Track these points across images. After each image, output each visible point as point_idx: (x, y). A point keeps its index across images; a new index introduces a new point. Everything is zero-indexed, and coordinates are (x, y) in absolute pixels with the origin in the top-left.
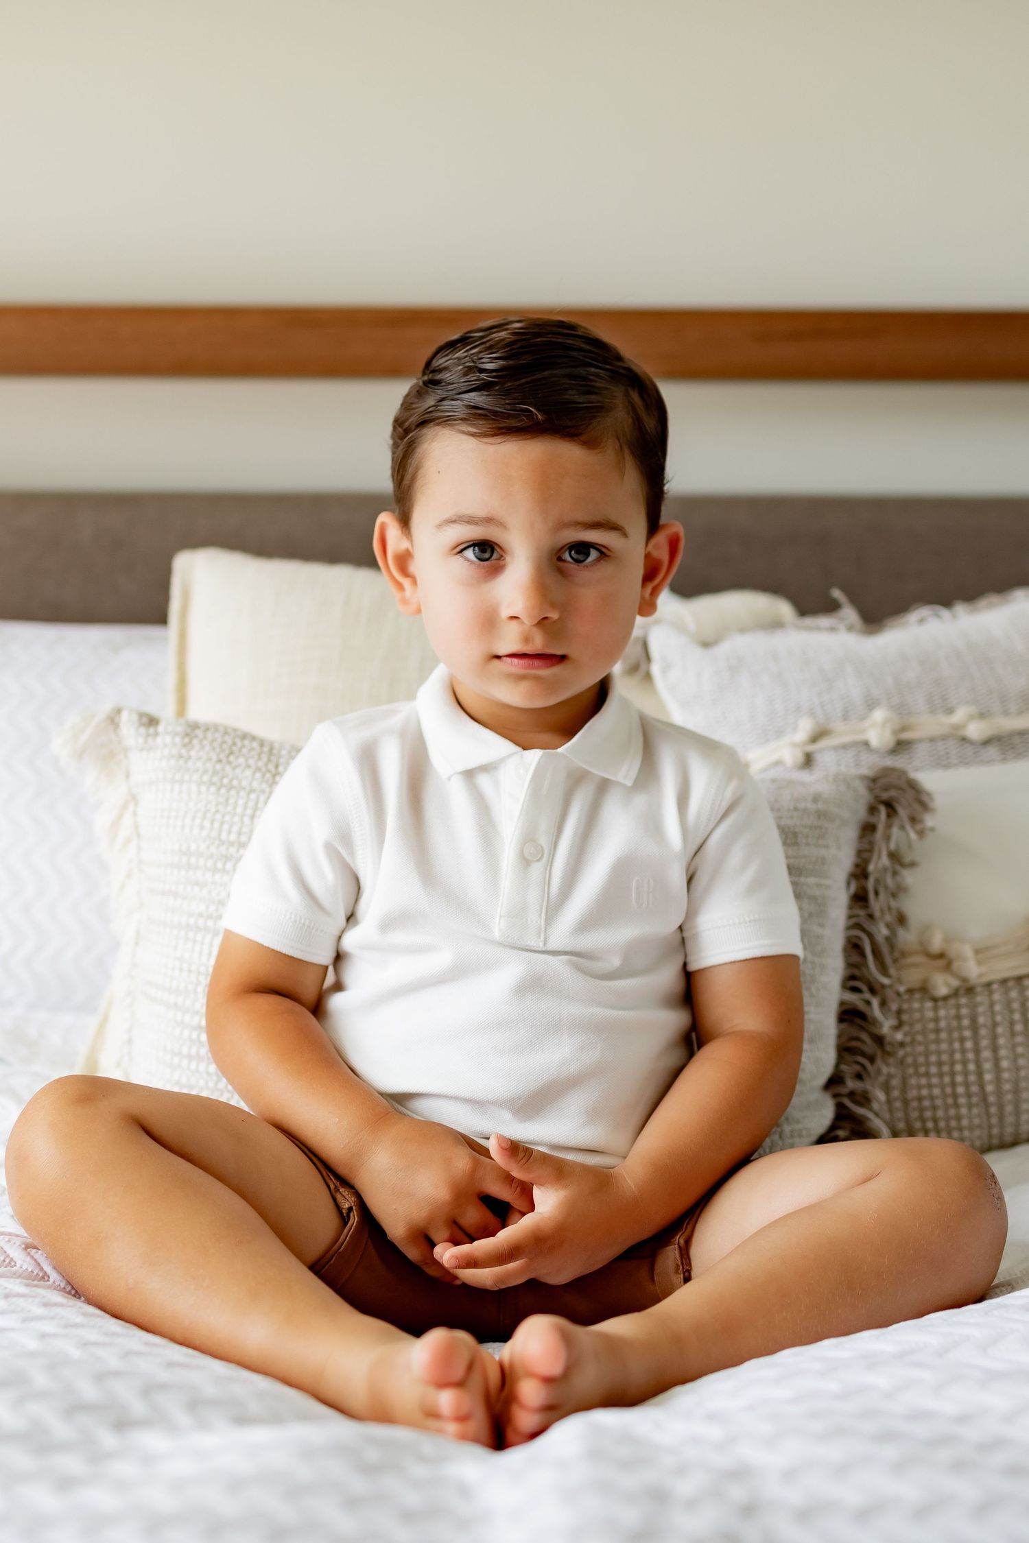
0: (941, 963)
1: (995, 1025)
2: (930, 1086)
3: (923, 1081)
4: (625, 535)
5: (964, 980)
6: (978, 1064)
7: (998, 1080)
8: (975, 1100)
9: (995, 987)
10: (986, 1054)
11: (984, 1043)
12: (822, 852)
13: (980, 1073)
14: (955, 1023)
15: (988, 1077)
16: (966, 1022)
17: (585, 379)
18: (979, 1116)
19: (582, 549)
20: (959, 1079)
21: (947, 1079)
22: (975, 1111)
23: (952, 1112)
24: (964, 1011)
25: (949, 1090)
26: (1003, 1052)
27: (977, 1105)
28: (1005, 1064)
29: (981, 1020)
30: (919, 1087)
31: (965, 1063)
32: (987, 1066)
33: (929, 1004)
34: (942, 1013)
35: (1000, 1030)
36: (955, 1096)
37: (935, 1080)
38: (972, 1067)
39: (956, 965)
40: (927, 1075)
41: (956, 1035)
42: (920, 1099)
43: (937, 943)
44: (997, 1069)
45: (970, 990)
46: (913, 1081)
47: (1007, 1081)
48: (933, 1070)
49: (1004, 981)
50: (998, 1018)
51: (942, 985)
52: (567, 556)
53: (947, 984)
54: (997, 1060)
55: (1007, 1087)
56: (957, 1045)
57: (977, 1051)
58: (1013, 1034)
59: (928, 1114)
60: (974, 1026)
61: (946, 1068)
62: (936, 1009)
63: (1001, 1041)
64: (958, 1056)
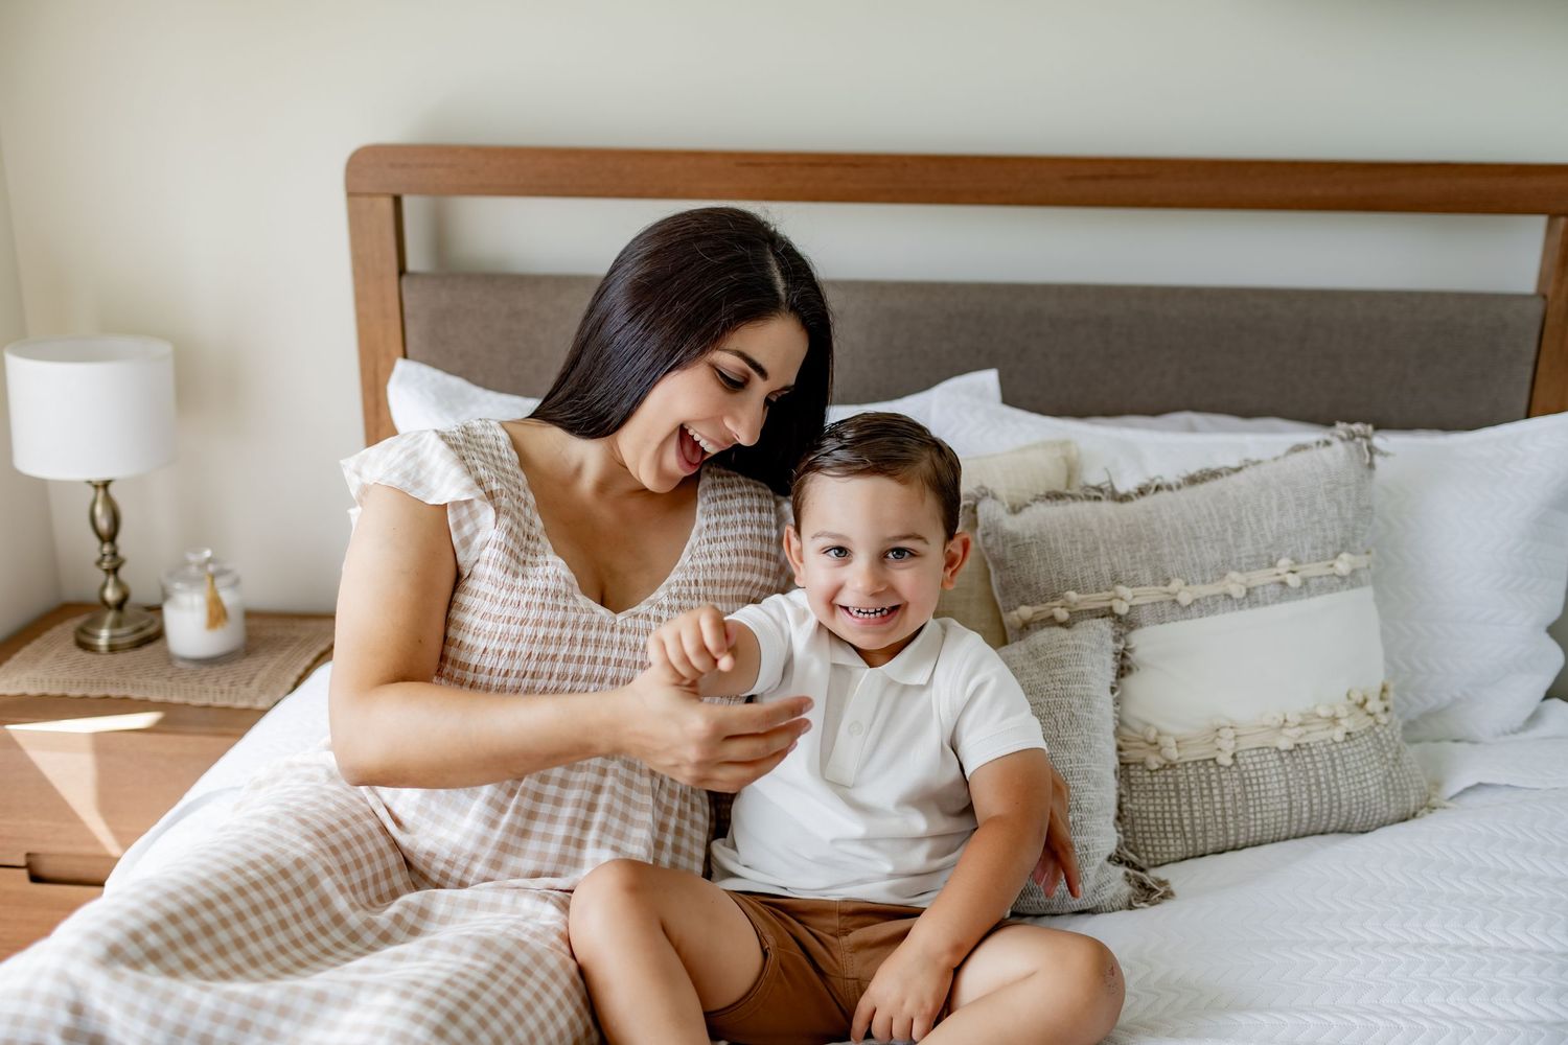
0: (1155, 748)
1: (1190, 790)
2: (1149, 825)
3: (1145, 822)
4: (926, 542)
5: (1169, 761)
6: (1180, 813)
7: (1193, 824)
8: (1178, 835)
9: (1189, 765)
10: (1185, 808)
11: (1184, 800)
12: (1081, 669)
13: (1181, 820)
14: (1164, 787)
15: (1186, 822)
16: (1172, 787)
17: (902, 443)
18: (1181, 845)
19: (900, 552)
20: (1168, 822)
21: (1160, 822)
22: (1178, 842)
23: (1164, 842)
24: (1170, 780)
25: (1161, 828)
26: (1196, 807)
27: (1180, 838)
28: (1197, 814)
29: (1182, 786)
30: (1142, 825)
31: (1171, 812)
32: (1186, 815)
33: (1148, 774)
34: (1156, 779)
35: (1193, 793)
36: (1165, 832)
37: (1153, 822)
38: (1176, 815)
39: (1163, 751)
40: (1147, 818)
41: (1165, 794)
42: (1143, 832)
43: (1152, 736)
44: (1192, 817)
45: (1173, 766)
46: (1139, 821)
47: (1199, 825)
48: (1152, 815)
49: (1195, 762)
50: (1193, 786)
51: (1154, 762)
52: (890, 555)
53: (1157, 762)
54: (1192, 812)
55: (1198, 828)
56: (1166, 801)
57: (1179, 806)
58: (1202, 796)
59: (1148, 842)
60: (1177, 790)
61: (1159, 815)
62: (1152, 777)
63: (1195, 800)
64: (1167, 808)
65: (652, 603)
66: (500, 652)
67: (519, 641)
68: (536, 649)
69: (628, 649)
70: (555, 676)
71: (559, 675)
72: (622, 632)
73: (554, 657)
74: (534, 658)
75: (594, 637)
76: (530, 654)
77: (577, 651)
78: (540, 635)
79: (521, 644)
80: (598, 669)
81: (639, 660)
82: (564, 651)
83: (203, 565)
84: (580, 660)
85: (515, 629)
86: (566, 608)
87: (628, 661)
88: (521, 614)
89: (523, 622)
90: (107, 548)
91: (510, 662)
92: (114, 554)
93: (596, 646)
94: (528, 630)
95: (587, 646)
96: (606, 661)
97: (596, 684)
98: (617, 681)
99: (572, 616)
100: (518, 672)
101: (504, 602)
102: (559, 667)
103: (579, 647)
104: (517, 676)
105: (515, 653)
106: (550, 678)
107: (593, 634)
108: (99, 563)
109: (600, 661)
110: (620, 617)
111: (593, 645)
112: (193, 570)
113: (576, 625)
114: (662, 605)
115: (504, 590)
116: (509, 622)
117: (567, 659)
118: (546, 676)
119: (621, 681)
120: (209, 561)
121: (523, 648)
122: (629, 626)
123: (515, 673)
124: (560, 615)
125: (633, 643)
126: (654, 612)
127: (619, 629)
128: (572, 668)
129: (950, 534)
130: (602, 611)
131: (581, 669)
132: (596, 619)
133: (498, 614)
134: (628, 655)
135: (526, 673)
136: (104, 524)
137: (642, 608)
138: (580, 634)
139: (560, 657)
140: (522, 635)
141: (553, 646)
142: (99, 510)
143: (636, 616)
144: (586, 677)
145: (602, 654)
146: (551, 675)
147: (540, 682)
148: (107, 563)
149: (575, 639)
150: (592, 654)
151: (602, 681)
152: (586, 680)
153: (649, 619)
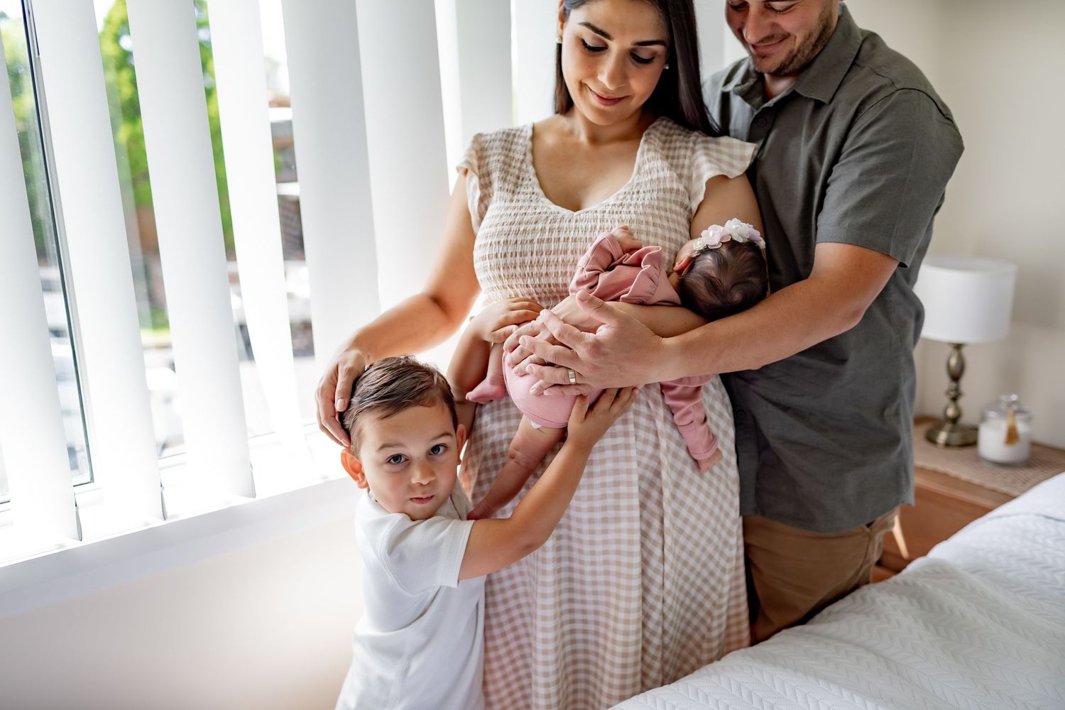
66: (499, 242)
67: (509, 234)
68: (520, 238)
69: (580, 231)
71: (537, 252)
72: (577, 222)
73: (532, 241)
74: (519, 243)
75: (557, 227)
76: (516, 241)
77: (546, 236)
78: (521, 229)
80: (561, 245)
81: (588, 237)
82: (538, 236)
83: (1011, 404)
84: (549, 240)
87: (581, 239)
89: (512, 224)
90: (953, 385)
91: (505, 247)
92: (957, 390)
93: (559, 231)
94: (514, 228)
95: (552, 232)
96: (566, 240)
97: (563, 255)
98: (576, 252)
99: (544, 217)
100: (512, 254)
102: (536, 247)
103: (547, 233)
104: (511, 256)
105: (507, 241)
107: (557, 225)
108: (947, 393)
109: (562, 240)
110: (575, 214)
111: (557, 231)
112: (1003, 406)
113: (545, 221)
114: (608, 205)
116: (503, 225)
117: (541, 241)
118: (529, 254)
119: (578, 252)
120: (1014, 402)
121: (512, 238)
122: (582, 218)
123: (510, 254)
127: (575, 221)
130: (564, 211)
131: (550, 246)
132: (559, 216)
134: (581, 235)
135: (516, 253)
136: (957, 369)
137: (590, 208)
139: (536, 240)
140: (510, 230)
141: (530, 235)
142: (953, 362)
143: (586, 213)
144: (554, 252)
145: (562, 236)
146: (532, 253)
147: (526, 258)
148: (953, 393)
149: (545, 228)
150: (556, 236)
151: (566, 252)
152: (554, 253)
153: (596, 212)
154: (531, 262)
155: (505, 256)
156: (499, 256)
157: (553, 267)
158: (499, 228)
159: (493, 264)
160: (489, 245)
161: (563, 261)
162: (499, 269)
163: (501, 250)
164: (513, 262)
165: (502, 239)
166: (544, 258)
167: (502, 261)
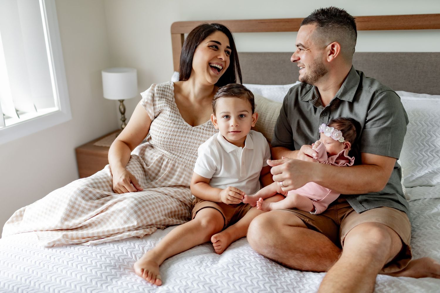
4: (248, 113)
52: (240, 116)
65: (203, 125)
68: (171, 133)
70: (176, 140)
72: (193, 131)
73: (176, 135)
74: (171, 135)
75: (186, 132)
78: (173, 130)
79: (168, 132)
80: (186, 139)
81: (196, 138)
82: (178, 134)
84: (182, 136)
85: (167, 128)
86: (180, 125)
87: (194, 138)
88: (169, 125)
89: (169, 127)
90: (123, 116)
91: (165, 135)
92: (124, 117)
93: (187, 134)
94: (170, 129)
95: (184, 134)
99: (181, 127)
100: (167, 138)
101: (166, 122)
102: (177, 138)
103: (182, 134)
104: (167, 139)
105: (167, 133)
106: (175, 140)
107: (186, 131)
108: (121, 119)
109: (187, 137)
110: (193, 128)
113: (182, 128)
114: (205, 126)
115: (166, 119)
117: (179, 136)
121: (168, 133)
122: (195, 130)
124: (178, 126)
125: (195, 134)
126: (202, 127)
127: (193, 130)
128: (180, 138)
129: (253, 113)
130: (189, 126)
132: (187, 128)
133: (164, 124)
135: (169, 138)
136: (122, 110)
137: (199, 126)
138: (183, 131)
140: (168, 129)
141: (175, 133)
142: (121, 107)
143: (197, 128)
148: (123, 119)
149: (181, 132)
150: (185, 135)
151: (187, 142)
152: (183, 141)
153: (201, 129)
154: (174, 142)
155: (165, 138)
156: (162, 138)
157: (181, 145)
158: (165, 127)
159: (159, 139)
160: (160, 132)
161: (185, 144)
162: (161, 141)
163: (164, 136)
164: (167, 141)
165: (165, 132)
166: (179, 142)
167: (163, 139)
